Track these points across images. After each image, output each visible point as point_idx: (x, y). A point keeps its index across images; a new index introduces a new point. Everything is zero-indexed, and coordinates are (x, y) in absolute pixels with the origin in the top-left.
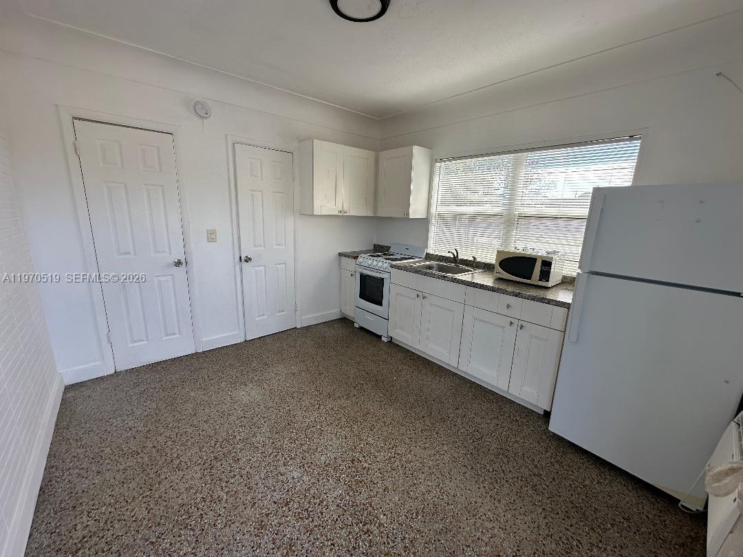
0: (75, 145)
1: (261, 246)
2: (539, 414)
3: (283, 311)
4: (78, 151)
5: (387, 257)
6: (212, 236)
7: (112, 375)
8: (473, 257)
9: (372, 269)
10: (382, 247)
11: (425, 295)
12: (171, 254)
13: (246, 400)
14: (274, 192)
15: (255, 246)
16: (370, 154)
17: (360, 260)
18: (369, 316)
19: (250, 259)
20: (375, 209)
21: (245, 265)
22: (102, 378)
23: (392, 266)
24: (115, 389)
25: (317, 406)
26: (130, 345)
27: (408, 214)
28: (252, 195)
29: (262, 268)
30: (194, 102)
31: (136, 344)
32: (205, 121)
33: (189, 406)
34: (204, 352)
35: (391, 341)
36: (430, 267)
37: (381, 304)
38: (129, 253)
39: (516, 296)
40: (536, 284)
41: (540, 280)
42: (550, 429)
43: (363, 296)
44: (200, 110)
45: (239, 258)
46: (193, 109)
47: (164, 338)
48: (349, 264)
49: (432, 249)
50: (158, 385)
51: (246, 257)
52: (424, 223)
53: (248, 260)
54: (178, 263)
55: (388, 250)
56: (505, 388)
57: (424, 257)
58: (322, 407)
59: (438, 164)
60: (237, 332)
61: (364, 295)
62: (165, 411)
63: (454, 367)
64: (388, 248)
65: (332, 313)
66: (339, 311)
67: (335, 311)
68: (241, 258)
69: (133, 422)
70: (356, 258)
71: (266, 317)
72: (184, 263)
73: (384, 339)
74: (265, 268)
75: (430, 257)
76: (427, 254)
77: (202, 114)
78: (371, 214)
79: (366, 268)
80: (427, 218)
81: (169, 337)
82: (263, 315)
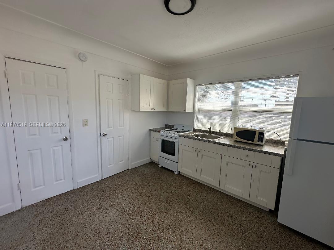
0: (5, 73)
1: (111, 127)
2: (267, 211)
3: (122, 161)
4: (7, 76)
5: (175, 131)
6: (85, 123)
7: (19, 210)
8: (219, 130)
9: (169, 137)
10: (170, 126)
11: (199, 150)
12: (61, 134)
13: (108, 220)
14: (118, 100)
15: (109, 127)
16: (165, 82)
17: (161, 132)
18: (167, 161)
19: (106, 135)
20: (168, 106)
21: (103, 137)
22: (12, 213)
23: (180, 136)
24: (22, 221)
25: (151, 220)
27: (185, 110)
28: (108, 102)
29: (111, 139)
30: (79, 53)
31: (36, 189)
32: (84, 63)
33: (73, 229)
34: (78, 189)
35: (179, 174)
36: (197, 136)
37: (173, 154)
38: (35, 135)
39: (251, 150)
40: (256, 143)
41: (258, 142)
42: (278, 221)
43: (163, 151)
44: (81, 58)
45: (100, 134)
46: (78, 57)
47: (55, 183)
48: (156, 135)
49: (196, 126)
50: (51, 215)
51: (104, 133)
52: (192, 114)
54: (65, 139)
55: (173, 128)
56: (248, 199)
57: (192, 130)
58: (154, 220)
59: (198, 87)
60: (97, 175)
62: (57, 234)
63: (217, 187)
64: (173, 126)
66: (150, 158)
67: (147, 159)
68: (101, 134)
69: (34, 246)
70: (159, 131)
72: (69, 139)
73: (176, 173)
74: (113, 139)
75: (195, 130)
76: (194, 129)
77: (83, 59)
78: (166, 110)
79: (165, 137)
80: (193, 112)
81: (57, 182)
82: (112, 164)
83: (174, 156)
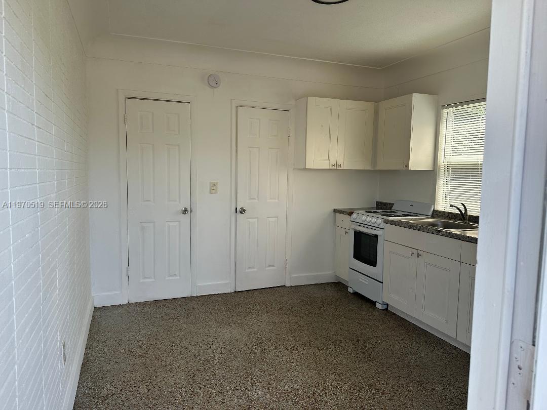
0: (125, 117)
1: (255, 199)
3: (273, 266)
5: (386, 213)
6: (213, 188)
7: (125, 305)
9: (366, 225)
10: (385, 204)
11: (420, 253)
12: (180, 202)
14: (270, 148)
15: (250, 198)
16: (370, 106)
17: (354, 216)
18: (363, 280)
19: (244, 210)
20: (374, 161)
21: (239, 215)
22: (119, 306)
23: (387, 222)
26: (141, 281)
27: (407, 166)
28: (250, 151)
29: (255, 220)
30: (209, 75)
31: (146, 280)
32: (215, 89)
34: (197, 297)
35: (387, 309)
36: (433, 225)
37: (374, 264)
38: (149, 200)
43: (356, 255)
44: (212, 81)
46: (206, 82)
47: (167, 278)
48: (344, 220)
49: (440, 205)
51: (241, 208)
52: (429, 177)
53: (243, 211)
54: (185, 211)
55: (391, 208)
57: (430, 214)
59: (446, 111)
60: (228, 282)
61: (358, 255)
62: (163, 334)
63: (452, 338)
64: (392, 206)
65: (325, 275)
66: (334, 273)
67: (328, 273)
68: (236, 209)
69: (140, 337)
70: (350, 214)
71: (255, 270)
72: (189, 211)
73: (379, 306)
74: (258, 221)
75: (436, 214)
76: (434, 210)
77: (213, 84)
78: (368, 168)
79: (359, 224)
80: (433, 170)
81: (171, 278)
82: (253, 267)
83: (375, 266)
